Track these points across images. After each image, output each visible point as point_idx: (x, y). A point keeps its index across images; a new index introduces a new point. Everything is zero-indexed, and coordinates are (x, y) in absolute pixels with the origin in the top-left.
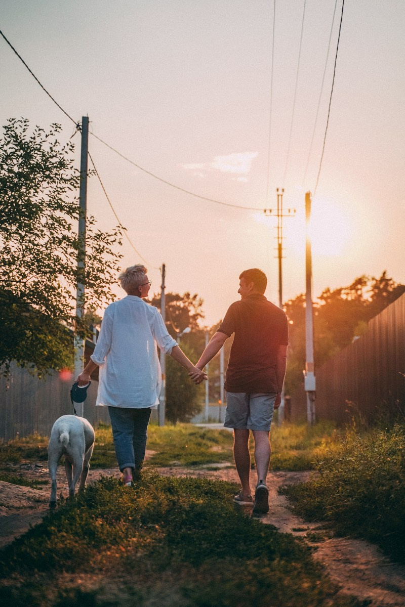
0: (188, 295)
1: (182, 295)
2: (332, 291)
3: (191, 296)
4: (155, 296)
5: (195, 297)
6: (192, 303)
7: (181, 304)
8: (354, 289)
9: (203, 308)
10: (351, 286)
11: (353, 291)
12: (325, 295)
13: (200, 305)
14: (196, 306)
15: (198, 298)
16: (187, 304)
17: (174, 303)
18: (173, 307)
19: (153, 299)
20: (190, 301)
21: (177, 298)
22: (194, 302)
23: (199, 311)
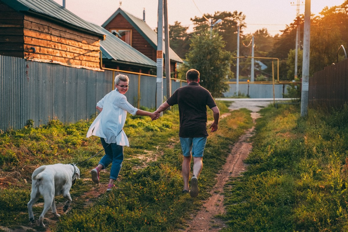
0: (236, 13)
1: (232, 13)
2: (329, 9)
3: (238, 13)
4: (216, 13)
5: (241, 13)
6: (238, 18)
7: (231, 19)
8: (344, 7)
9: (245, 21)
10: (342, 5)
11: (343, 9)
12: (325, 11)
13: (244, 19)
14: (241, 19)
15: (242, 15)
16: (235, 18)
17: (228, 18)
18: (226, 20)
19: (215, 15)
20: (237, 16)
21: (230, 15)
22: (240, 17)
23: (242, 23)
